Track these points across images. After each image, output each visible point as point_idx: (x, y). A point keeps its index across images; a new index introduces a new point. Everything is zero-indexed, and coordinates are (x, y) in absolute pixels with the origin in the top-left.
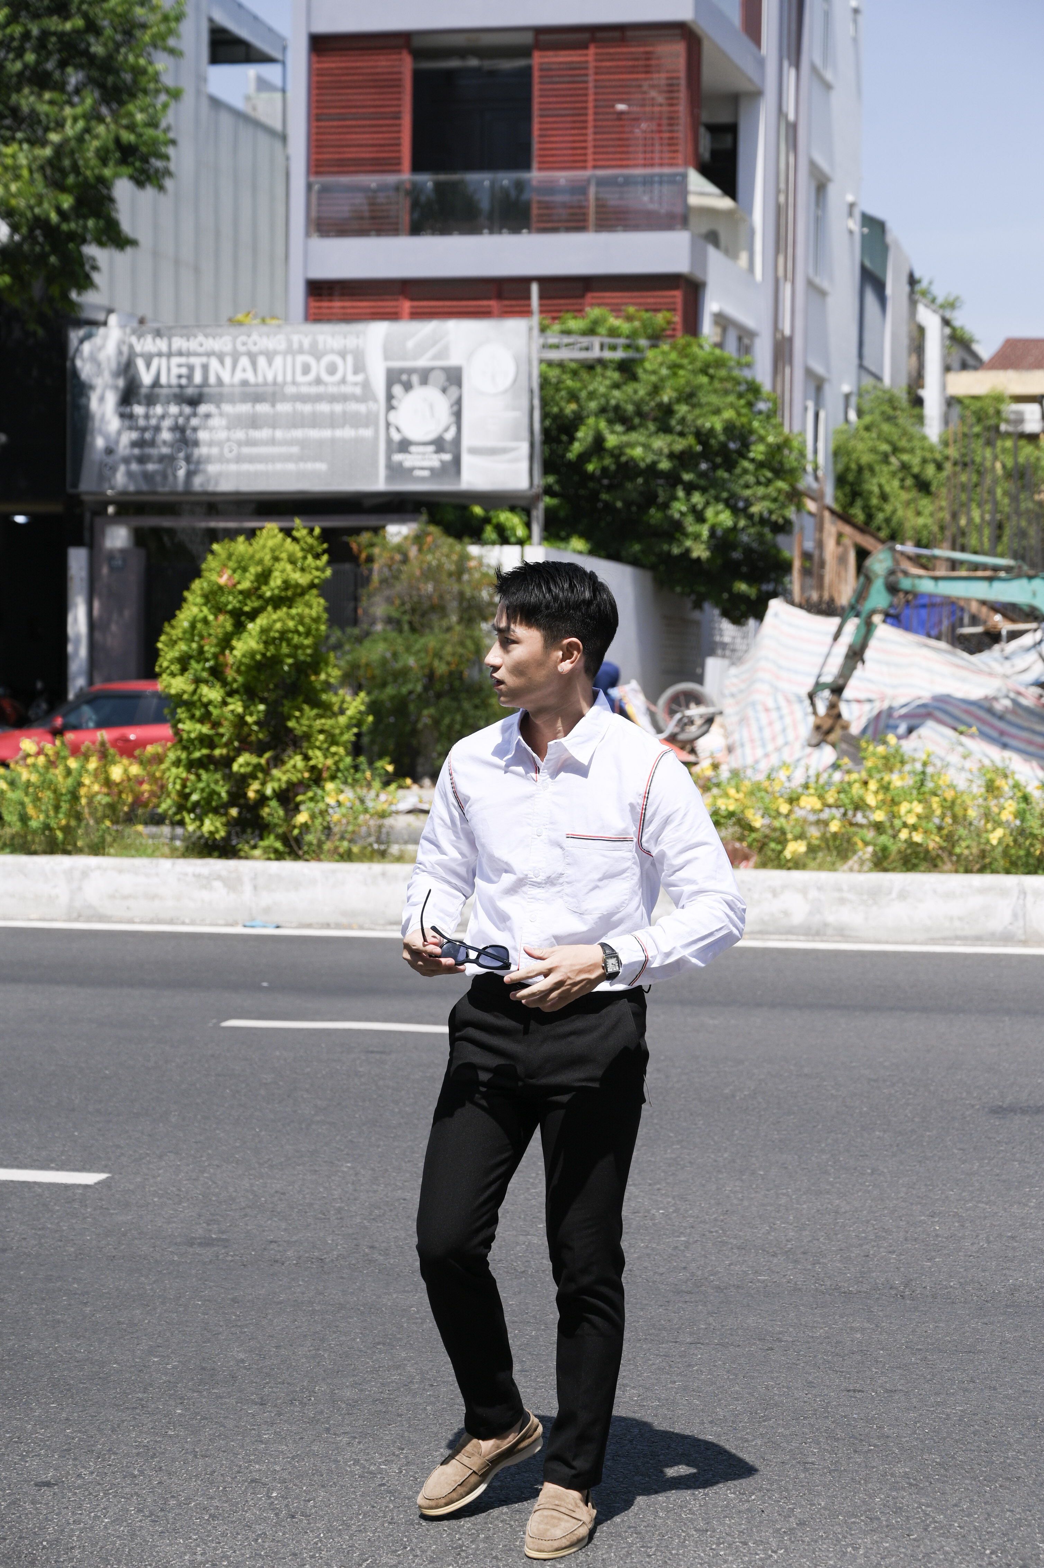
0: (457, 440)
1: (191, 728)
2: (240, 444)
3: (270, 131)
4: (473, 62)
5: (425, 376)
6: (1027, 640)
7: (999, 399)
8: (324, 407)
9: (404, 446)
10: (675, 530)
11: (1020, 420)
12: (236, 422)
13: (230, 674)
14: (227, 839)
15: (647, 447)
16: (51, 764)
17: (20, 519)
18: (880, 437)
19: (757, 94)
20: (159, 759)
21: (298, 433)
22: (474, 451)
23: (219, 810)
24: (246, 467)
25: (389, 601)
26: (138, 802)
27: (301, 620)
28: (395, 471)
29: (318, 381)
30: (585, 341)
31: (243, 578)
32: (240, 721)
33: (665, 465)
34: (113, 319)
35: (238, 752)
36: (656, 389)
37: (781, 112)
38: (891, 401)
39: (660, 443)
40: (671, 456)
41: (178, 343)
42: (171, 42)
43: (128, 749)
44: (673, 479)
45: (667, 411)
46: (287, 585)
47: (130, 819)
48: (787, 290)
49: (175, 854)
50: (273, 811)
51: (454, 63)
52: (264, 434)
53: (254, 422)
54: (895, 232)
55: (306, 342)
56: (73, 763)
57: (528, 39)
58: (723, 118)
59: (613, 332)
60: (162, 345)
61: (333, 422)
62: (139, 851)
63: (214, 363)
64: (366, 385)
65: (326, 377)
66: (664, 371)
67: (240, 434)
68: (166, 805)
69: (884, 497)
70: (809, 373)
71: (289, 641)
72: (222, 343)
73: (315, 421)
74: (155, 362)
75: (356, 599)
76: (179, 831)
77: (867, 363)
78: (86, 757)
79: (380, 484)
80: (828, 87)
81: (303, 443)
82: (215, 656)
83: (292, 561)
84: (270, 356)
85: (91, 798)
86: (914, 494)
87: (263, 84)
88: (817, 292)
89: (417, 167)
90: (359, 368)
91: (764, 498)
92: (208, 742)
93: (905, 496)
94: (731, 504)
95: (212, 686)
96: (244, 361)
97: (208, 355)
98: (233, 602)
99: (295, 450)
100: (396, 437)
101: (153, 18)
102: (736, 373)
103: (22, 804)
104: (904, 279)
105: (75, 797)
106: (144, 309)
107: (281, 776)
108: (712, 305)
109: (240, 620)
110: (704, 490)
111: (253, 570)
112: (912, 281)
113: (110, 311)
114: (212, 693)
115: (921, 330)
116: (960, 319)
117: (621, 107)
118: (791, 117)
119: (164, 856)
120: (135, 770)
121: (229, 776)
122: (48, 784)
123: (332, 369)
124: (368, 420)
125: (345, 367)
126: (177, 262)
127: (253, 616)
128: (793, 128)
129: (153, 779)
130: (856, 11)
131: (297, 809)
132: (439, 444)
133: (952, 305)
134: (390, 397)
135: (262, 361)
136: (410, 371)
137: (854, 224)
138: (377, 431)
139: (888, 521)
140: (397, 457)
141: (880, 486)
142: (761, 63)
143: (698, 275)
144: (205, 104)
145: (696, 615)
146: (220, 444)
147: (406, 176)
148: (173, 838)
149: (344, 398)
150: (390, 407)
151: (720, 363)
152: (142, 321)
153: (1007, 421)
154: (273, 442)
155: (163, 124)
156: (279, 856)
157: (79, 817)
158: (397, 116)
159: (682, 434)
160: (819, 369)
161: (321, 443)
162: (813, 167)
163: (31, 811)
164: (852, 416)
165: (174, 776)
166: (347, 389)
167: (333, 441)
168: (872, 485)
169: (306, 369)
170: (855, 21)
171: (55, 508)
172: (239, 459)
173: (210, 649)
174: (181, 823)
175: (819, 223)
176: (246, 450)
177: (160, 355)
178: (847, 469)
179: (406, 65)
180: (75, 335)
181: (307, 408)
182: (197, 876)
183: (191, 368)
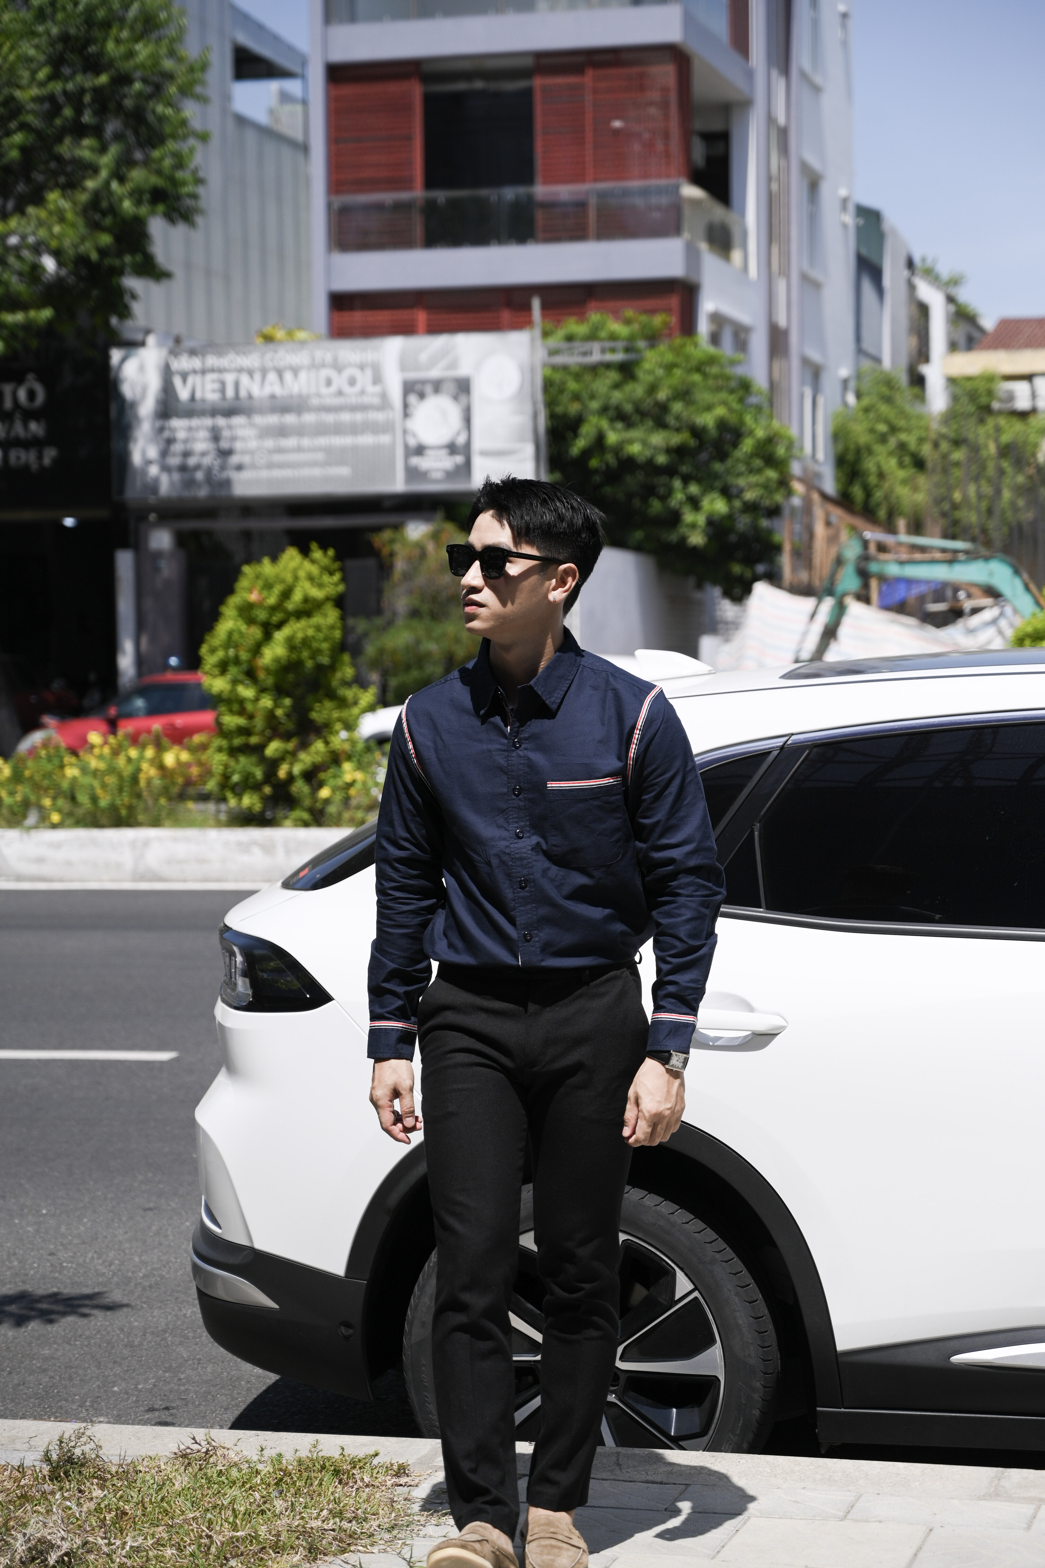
0: (468, 445)
1: (231, 721)
2: (271, 452)
3: (292, 143)
4: (479, 85)
5: (437, 386)
6: (986, 615)
7: (990, 378)
8: (346, 417)
9: (420, 450)
10: (674, 518)
11: (1011, 397)
12: (266, 432)
13: (262, 675)
14: (263, 812)
15: (644, 443)
16: (115, 753)
17: (69, 522)
18: (879, 419)
19: (746, 104)
20: (204, 747)
21: (323, 441)
22: (485, 453)
23: (256, 787)
24: (277, 473)
25: (410, 592)
26: (188, 783)
27: (318, 628)
28: (413, 473)
29: (340, 393)
30: (587, 346)
31: (269, 595)
32: (270, 715)
33: (661, 459)
34: (151, 340)
35: (270, 739)
36: (652, 389)
37: (770, 120)
38: (889, 382)
39: (658, 439)
40: (669, 451)
41: (212, 361)
42: (198, 89)
43: (178, 737)
44: (670, 471)
45: (663, 408)
46: (306, 600)
47: (182, 797)
48: (781, 286)
49: (219, 824)
50: (300, 788)
51: (461, 86)
52: (291, 442)
53: (282, 432)
54: (892, 219)
55: (329, 357)
56: (133, 753)
57: (529, 62)
58: (716, 126)
59: (613, 337)
60: (196, 363)
61: (354, 429)
62: (190, 823)
63: (245, 379)
64: (384, 396)
65: (347, 389)
66: (660, 372)
67: (269, 443)
68: (211, 785)
69: (881, 475)
70: (806, 362)
71: (310, 647)
72: (251, 360)
73: (338, 429)
74: (190, 380)
75: (380, 592)
76: (223, 807)
77: (867, 345)
78: (143, 747)
79: (398, 485)
80: (817, 89)
81: (328, 450)
82: (250, 662)
83: (311, 578)
84: (295, 371)
85: (149, 781)
86: (912, 471)
87: (285, 97)
88: (811, 284)
89: (430, 183)
90: (377, 379)
91: (757, 485)
92: (245, 731)
93: (901, 474)
94: (726, 492)
95: (247, 686)
96: (272, 377)
97: (240, 370)
98: (262, 615)
99: (320, 456)
100: (412, 442)
101: (180, 70)
102: (729, 371)
103: (92, 788)
104: (902, 262)
105: (135, 779)
106: (179, 328)
107: (306, 759)
108: (707, 305)
109: (268, 630)
110: (699, 481)
111: (277, 589)
112: (910, 264)
113: (148, 332)
114: (247, 692)
115: (923, 310)
116: (964, 295)
117: (617, 124)
118: (781, 120)
119: (211, 826)
120: (185, 756)
121: (263, 760)
122: (112, 770)
123: (352, 382)
124: (387, 428)
125: (364, 379)
126: (208, 273)
127: (279, 626)
128: (783, 134)
129: (200, 764)
130: (845, 16)
131: (321, 785)
132: (452, 448)
133: (955, 282)
134: (406, 406)
135: (288, 376)
136: (424, 382)
137: (849, 219)
138: (394, 436)
139: (886, 497)
140: (415, 461)
141: (879, 466)
142: (750, 74)
143: (693, 278)
144: (230, 124)
145: (698, 595)
146: (252, 453)
147: (418, 193)
148: (218, 812)
149: (363, 408)
150: (406, 415)
151: (712, 360)
152: (178, 341)
153: (1001, 400)
154: (299, 449)
155: (192, 166)
156: (306, 824)
157: (139, 796)
158: (409, 138)
159: (678, 430)
160: (815, 355)
161: (343, 450)
162: (805, 168)
163: (99, 792)
164: (851, 399)
165: (217, 760)
166: (366, 400)
167: (355, 449)
168: (869, 465)
169: (329, 383)
170: (844, 26)
171: (101, 513)
172: (270, 466)
173: (244, 656)
174: (224, 800)
175: (813, 219)
176: (277, 458)
177: (195, 372)
178: (846, 449)
179: (416, 91)
180: (116, 355)
181: (329, 418)
182: (239, 844)
183: (223, 384)
